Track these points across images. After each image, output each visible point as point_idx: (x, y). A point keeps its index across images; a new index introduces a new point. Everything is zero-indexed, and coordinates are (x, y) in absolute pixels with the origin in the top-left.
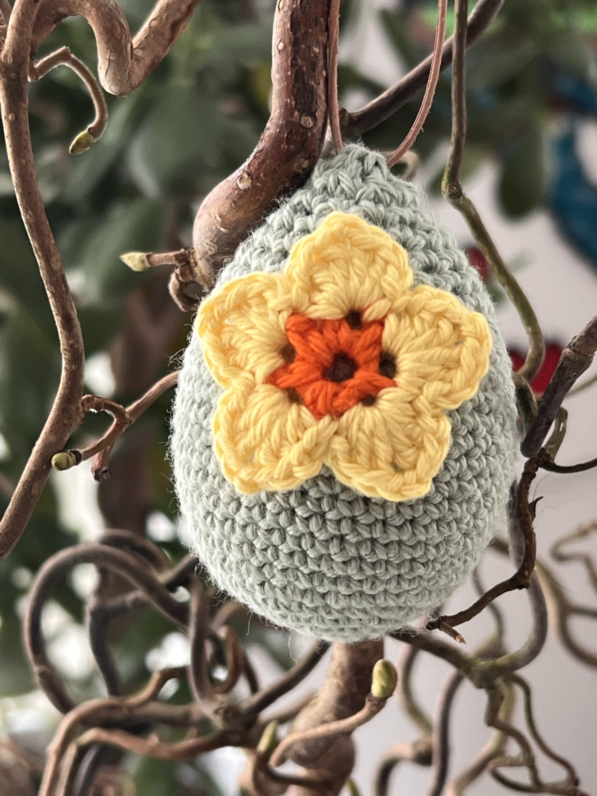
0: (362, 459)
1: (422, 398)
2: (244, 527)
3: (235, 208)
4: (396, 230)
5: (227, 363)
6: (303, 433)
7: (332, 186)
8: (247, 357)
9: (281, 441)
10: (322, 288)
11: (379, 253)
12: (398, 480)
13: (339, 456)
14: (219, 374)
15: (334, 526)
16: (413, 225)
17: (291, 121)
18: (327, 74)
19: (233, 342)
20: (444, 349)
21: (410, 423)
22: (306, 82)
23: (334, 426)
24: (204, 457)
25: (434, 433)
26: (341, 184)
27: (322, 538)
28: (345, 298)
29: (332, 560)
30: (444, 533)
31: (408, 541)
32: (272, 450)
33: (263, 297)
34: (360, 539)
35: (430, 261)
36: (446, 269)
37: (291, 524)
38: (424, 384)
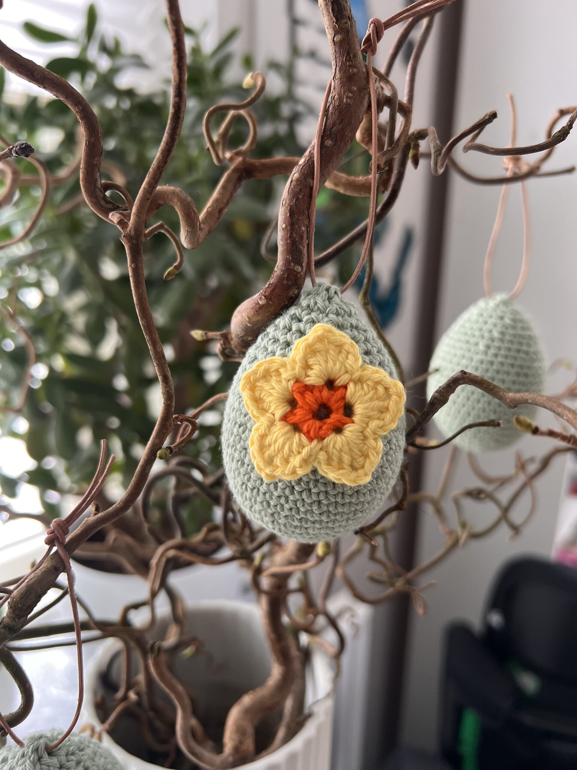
0: (335, 463)
1: (368, 429)
2: (265, 494)
3: (257, 315)
4: (348, 331)
5: (258, 408)
6: (302, 449)
7: (313, 305)
8: (269, 405)
9: (289, 453)
10: (312, 367)
11: (344, 347)
12: (354, 475)
13: (322, 462)
14: (253, 413)
15: (316, 496)
16: (357, 328)
17: (289, 268)
18: (308, 242)
19: (261, 396)
20: (380, 401)
21: (361, 443)
22: (298, 247)
23: (320, 446)
24: (242, 455)
25: (374, 449)
26: (318, 304)
27: (309, 502)
28: (326, 373)
29: (313, 512)
30: (373, 496)
31: (355, 502)
32: (284, 458)
33: (279, 372)
34: (330, 502)
35: (368, 349)
36: (375, 352)
37: (292, 494)
38: (369, 421)
